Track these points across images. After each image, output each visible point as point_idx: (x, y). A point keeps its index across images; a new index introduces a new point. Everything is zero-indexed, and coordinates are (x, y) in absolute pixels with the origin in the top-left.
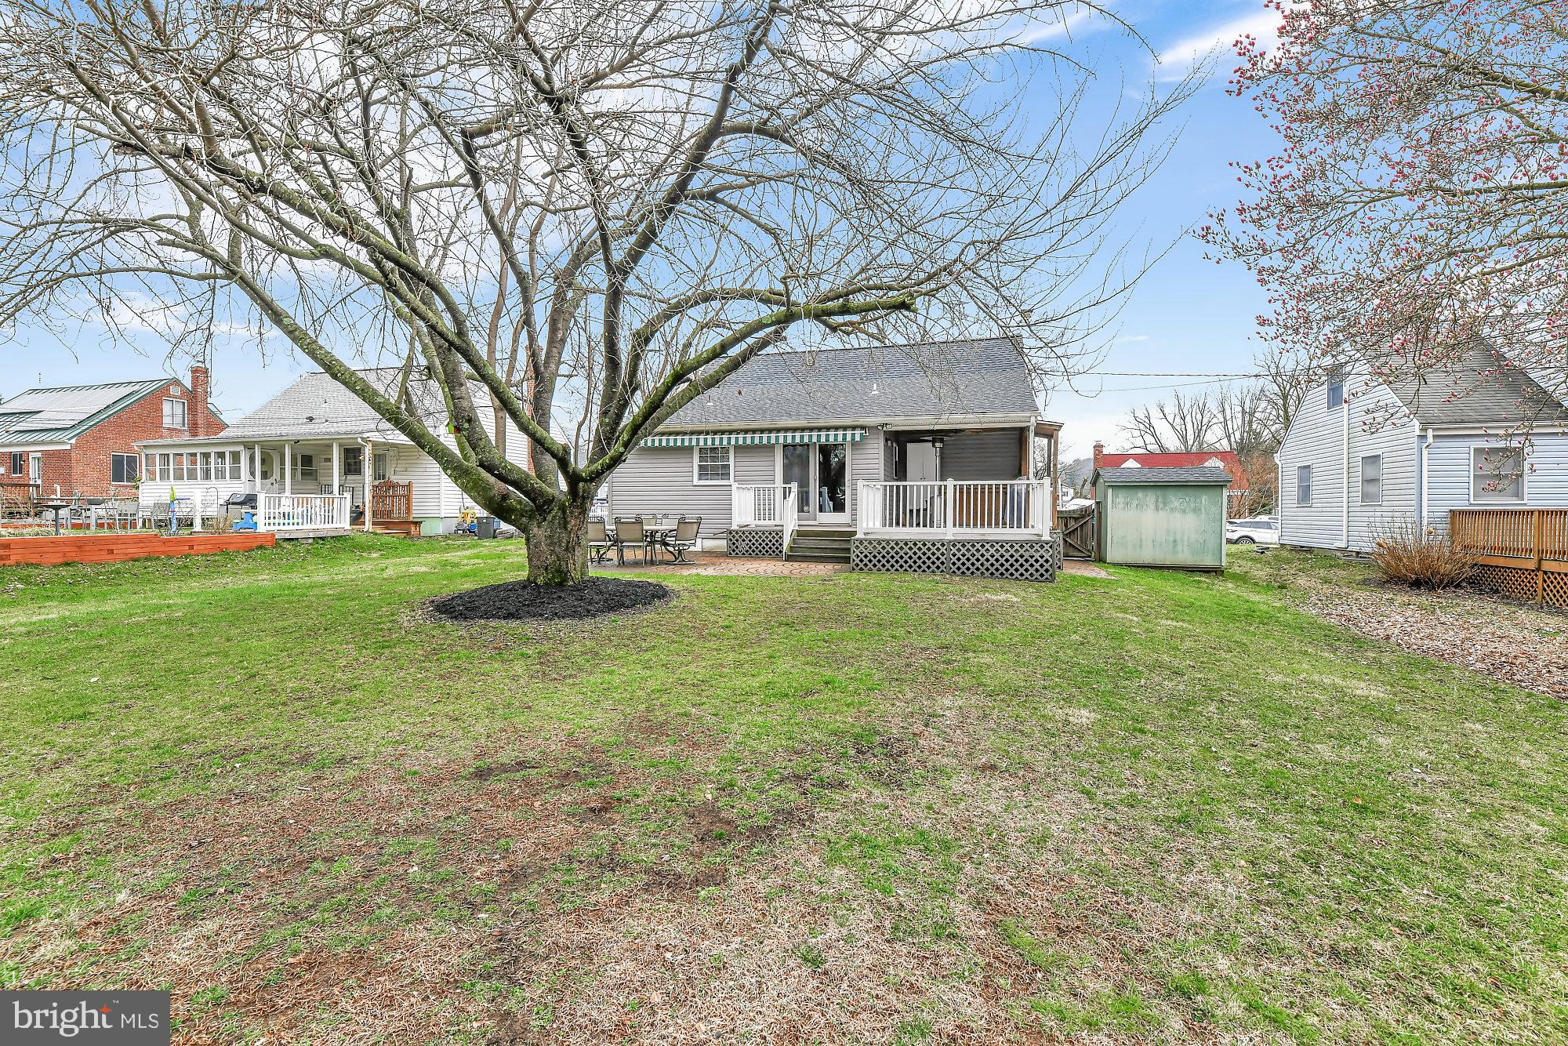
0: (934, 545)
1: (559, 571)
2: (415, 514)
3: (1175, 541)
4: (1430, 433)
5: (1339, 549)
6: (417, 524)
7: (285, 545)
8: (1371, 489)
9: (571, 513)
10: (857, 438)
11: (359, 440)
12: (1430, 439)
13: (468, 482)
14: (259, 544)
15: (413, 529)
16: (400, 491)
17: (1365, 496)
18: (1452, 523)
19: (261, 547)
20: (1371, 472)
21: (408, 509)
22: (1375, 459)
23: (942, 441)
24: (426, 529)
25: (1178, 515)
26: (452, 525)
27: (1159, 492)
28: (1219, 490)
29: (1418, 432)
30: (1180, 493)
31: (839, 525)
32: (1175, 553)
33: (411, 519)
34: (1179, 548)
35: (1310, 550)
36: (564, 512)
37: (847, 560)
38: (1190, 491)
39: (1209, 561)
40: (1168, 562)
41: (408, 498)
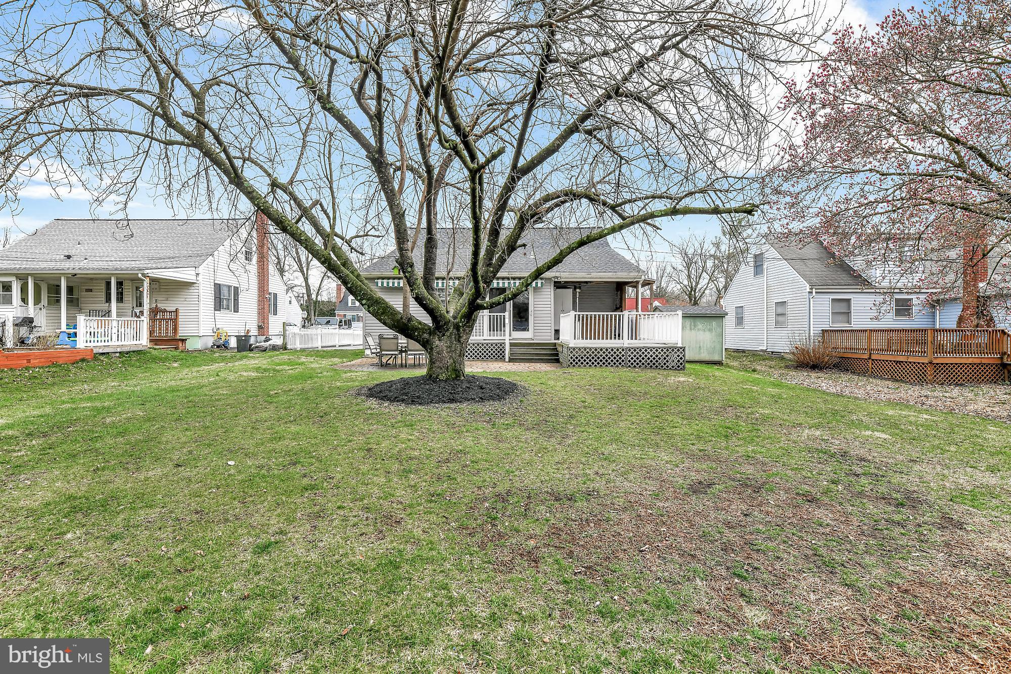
0: (607, 350)
1: (455, 370)
2: (181, 333)
3: (700, 347)
4: (814, 291)
5: (762, 351)
6: (183, 341)
7: (102, 358)
8: (781, 319)
9: (464, 330)
10: (539, 285)
11: (140, 275)
12: (814, 294)
13: (379, 309)
14: (81, 357)
15: (180, 345)
16: (167, 316)
17: (777, 323)
18: (823, 336)
19: (83, 360)
20: (780, 311)
21: (175, 329)
22: (783, 303)
23: (580, 288)
24: (191, 345)
25: (701, 332)
26: (210, 342)
27: (692, 320)
28: (721, 319)
29: (808, 290)
30: (702, 320)
31: (525, 339)
32: (700, 353)
33: (178, 338)
34: (702, 351)
35: (744, 351)
36: (458, 330)
37: (558, 361)
38: (707, 319)
39: (716, 358)
40: (696, 359)
41: (175, 321)
